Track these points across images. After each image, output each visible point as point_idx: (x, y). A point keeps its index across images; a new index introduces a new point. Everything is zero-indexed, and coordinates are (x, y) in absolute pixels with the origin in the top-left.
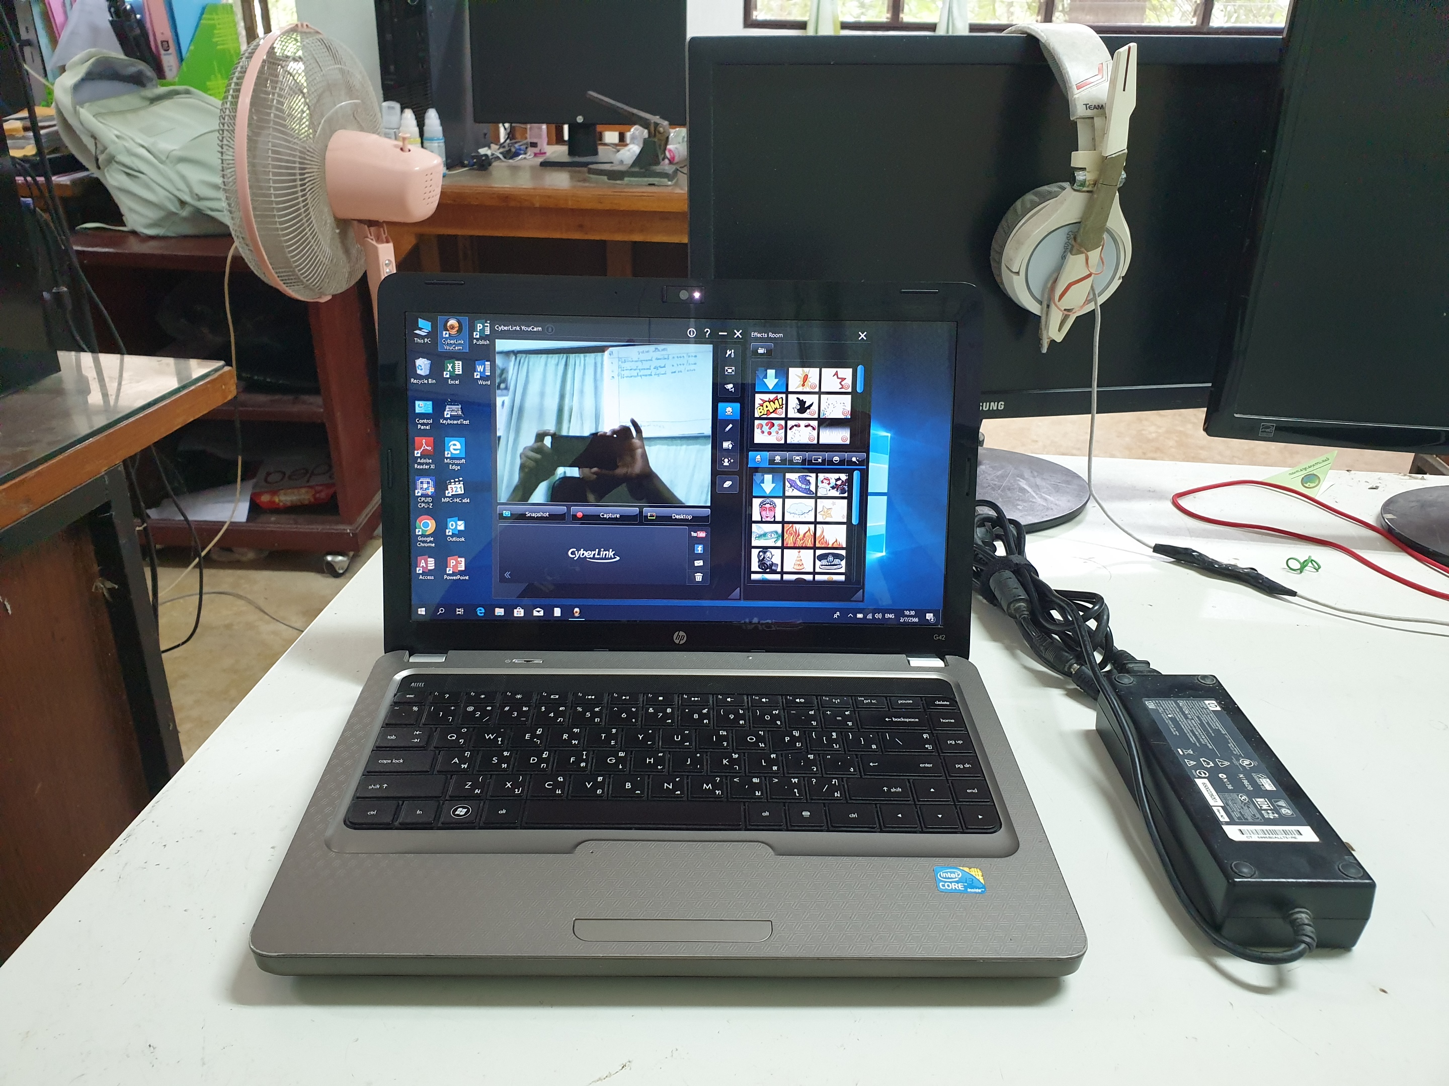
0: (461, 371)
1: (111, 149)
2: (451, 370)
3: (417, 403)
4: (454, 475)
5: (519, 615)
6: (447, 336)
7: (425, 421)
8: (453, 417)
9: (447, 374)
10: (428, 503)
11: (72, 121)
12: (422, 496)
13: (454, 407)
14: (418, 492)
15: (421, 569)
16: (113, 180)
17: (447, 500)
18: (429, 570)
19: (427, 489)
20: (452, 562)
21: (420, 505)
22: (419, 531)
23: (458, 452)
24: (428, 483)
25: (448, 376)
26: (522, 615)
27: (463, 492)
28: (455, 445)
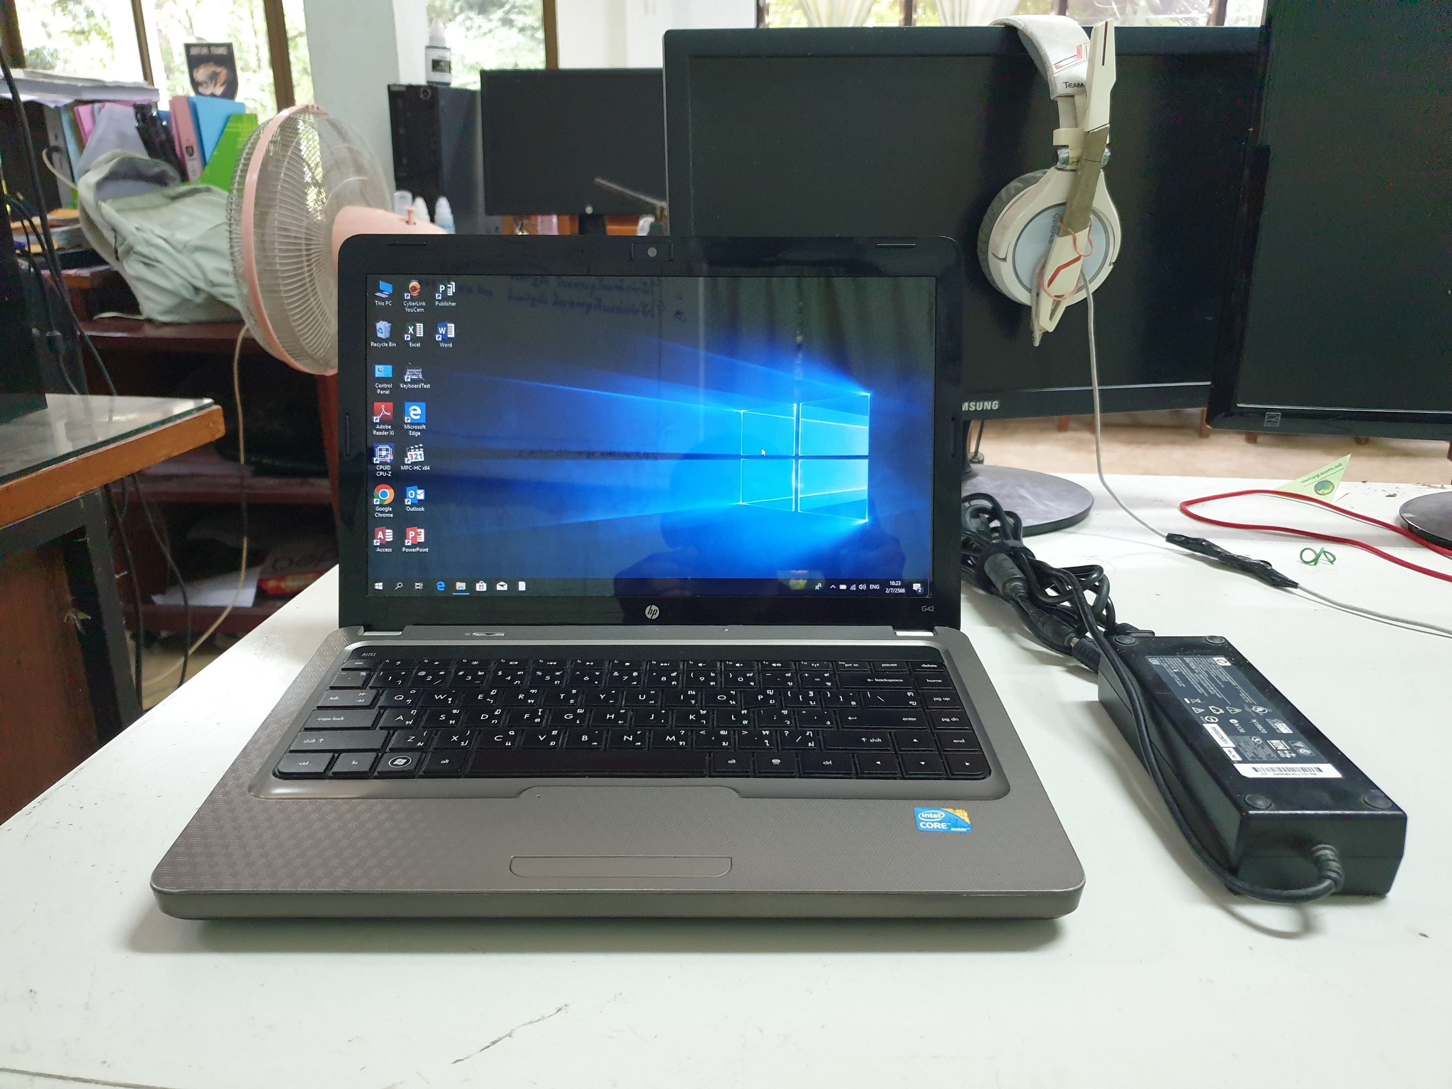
0: (422, 333)
1: (130, 240)
2: (412, 333)
3: (377, 367)
4: (414, 441)
5: (481, 590)
6: (409, 298)
7: (385, 386)
8: (413, 381)
9: (408, 337)
10: (387, 471)
11: (94, 216)
12: (382, 463)
13: (415, 371)
14: (377, 460)
15: (379, 541)
16: (131, 270)
17: (406, 468)
18: (387, 542)
19: (386, 456)
20: (411, 534)
21: (379, 474)
22: (377, 501)
23: (418, 417)
24: (387, 450)
25: (409, 339)
26: (485, 589)
27: (423, 459)
28: (415, 410)
